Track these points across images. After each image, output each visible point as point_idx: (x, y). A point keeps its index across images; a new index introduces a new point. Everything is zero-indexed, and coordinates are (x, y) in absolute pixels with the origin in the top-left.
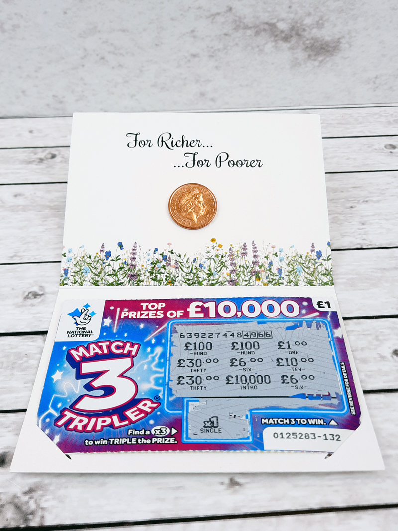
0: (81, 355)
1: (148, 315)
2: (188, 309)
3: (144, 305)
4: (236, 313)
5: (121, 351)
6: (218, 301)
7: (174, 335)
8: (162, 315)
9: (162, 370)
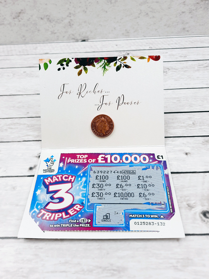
0: (49, 181)
1: (79, 161)
2: (98, 159)
3: (78, 156)
4: (120, 161)
5: (67, 180)
6: (112, 155)
7: (91, 171)
8: (86, 162)
9: (85, 189)
